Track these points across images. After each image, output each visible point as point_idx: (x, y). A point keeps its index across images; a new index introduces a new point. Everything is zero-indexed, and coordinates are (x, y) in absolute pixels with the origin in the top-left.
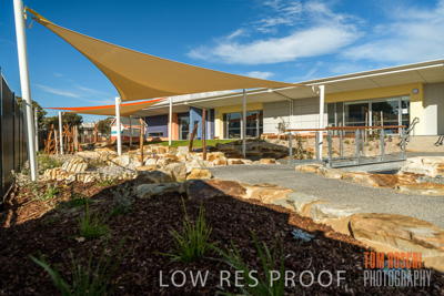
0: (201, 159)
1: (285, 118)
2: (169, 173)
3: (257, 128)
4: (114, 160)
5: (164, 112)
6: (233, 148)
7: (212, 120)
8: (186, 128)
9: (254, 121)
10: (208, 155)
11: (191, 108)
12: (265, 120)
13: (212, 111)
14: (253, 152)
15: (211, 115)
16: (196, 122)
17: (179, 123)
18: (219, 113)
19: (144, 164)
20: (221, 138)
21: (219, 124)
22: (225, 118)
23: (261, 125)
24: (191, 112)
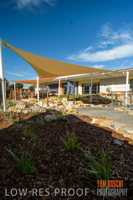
0: (72, 104)
1: (110, 86)
2: (59, 110)
3: (97, 90)
4: (36, 103)
5: (56, 83)
6: (86, 99)
7: (77, 86)
8: (66, 90)
9: (96, 87)
10: (76, 102)
11: (68, 81)
12: (101, 87)
13: (77, 82)
14: (95, 101)
15: (77, 84)
16: (70, 87)
17: (63, 88)
18: (80, 83)
19: (48, 106)
20: (81, 94)
21: (80, 88)
22: (83, 85)
23: (99, 89)
24: (68, 83)
